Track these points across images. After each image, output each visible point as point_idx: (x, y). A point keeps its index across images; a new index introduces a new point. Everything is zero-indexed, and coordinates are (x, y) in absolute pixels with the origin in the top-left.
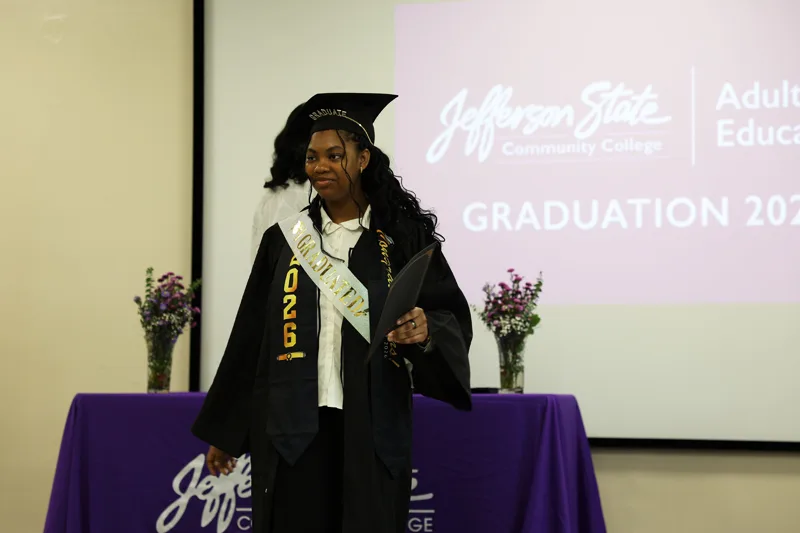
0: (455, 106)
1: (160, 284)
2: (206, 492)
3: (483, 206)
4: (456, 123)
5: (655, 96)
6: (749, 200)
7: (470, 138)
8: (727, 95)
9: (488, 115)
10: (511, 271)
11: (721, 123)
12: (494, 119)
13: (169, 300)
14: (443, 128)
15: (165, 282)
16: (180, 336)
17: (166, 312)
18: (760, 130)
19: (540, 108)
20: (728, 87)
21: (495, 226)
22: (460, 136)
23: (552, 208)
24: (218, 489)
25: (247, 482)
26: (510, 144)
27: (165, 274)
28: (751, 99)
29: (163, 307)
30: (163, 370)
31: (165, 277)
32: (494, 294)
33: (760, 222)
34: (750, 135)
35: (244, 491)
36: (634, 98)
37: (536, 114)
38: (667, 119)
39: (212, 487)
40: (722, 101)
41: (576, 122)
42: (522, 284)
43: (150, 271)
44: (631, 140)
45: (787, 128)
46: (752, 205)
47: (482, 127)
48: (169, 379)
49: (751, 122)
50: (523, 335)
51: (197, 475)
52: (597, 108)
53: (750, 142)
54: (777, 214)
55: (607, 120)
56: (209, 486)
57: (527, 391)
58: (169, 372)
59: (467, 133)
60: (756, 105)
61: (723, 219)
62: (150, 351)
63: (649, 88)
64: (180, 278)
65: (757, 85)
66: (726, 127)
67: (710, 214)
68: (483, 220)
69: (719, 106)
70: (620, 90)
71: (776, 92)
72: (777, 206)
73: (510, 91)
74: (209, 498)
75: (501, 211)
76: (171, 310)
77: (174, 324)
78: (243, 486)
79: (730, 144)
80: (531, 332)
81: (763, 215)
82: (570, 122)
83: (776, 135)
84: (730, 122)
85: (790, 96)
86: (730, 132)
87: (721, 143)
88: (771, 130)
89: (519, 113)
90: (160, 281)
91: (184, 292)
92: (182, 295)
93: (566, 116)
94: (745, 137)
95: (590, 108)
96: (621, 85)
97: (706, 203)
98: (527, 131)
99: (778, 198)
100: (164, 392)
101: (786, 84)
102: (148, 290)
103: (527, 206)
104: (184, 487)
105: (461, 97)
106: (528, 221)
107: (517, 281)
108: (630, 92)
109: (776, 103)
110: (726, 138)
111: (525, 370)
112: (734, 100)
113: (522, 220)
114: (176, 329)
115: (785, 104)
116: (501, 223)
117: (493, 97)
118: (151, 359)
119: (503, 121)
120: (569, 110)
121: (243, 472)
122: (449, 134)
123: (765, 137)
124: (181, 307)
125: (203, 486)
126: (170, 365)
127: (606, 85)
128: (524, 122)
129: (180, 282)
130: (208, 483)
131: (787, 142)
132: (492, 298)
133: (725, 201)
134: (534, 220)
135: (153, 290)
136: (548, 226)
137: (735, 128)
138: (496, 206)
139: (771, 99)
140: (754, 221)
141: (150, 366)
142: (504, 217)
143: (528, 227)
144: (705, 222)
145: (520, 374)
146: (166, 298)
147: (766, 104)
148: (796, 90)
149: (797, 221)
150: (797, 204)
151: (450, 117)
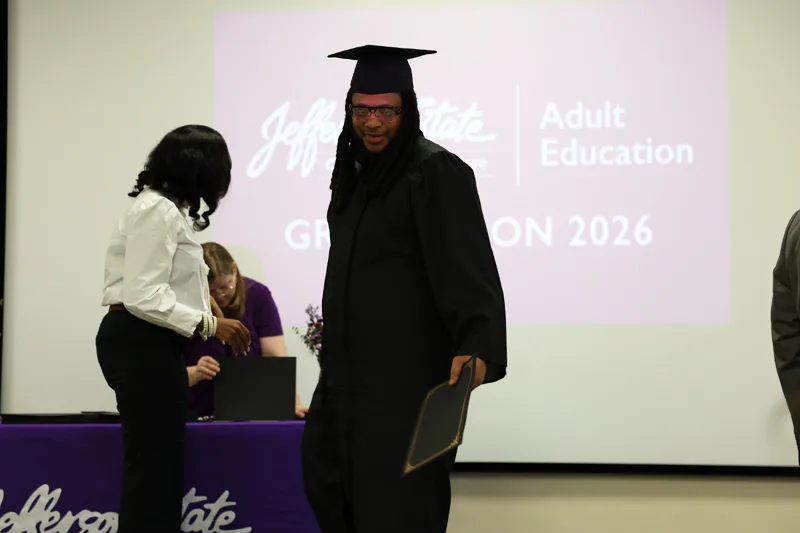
0: (276, 121)
2: (4, 530)
3: (306, 224)
4: (278, 137)
5: (480, 114)
6: (574, 219)
7: (292, 152)
8: (551, 114)
9: (311, 130)
11: (545, 142)
12: (318, 134)
14: (264, 142)
18: (583, 150)
20: (551, 107)
21: (318, 244)
22: (282, 151)
24: (19, 527)
25: (51, 519)
28: (574, 119)
32: (317, 316)
33: (583, 243)
34: (574, 155)
35: (46, 529)
36: (459, 115)
38: (492, 137)
39: (12, 525)
40: (546, 120)
45: (610, 148)
46: (576, 225)
47: (305, 142)
49: (574, 142)
53: (573, 163)
54: (599, 235)
56: (8, 524)
59: (289, 148)
60: (579, 125)
61: (547, 239)
63: (474, 106)
65: (580, 105)
66: (550, 147)
67: (534, 234)
68: (306, 237)
69: (543, 125)
70: (445, 107)
71: (599, 113)
72: (599, 225)
73: (333, 105)
75: (323, 228)
78: (45, 523)
81: (586, 235)
83: (598, 156)
84: (554, 141)
85: (612, 117)
86: (554, 152)
87: (545, 162)
88: (593, 150)
94: (569, 156)
96: (447, 102)
97: (531, 223)
99: (600, 219)
101: (608, 104)
105: (282, 111)
108: (455, 109)
109: (599, 123)
110: (550, 158)
112: (557, 119)
115: (608, 124)
116: (324, 241)
117: (316, 112)
119: (327, 136)
121: (46, 508)
122: (270, 147)
123: (588, 157)
127: (431, 102)
130: (7, 521)
131: (610, 162)
132: (315, 320)
133: (549, 221)
137: (559, 147)
138: (320, 223)
139: (593, 120)
140: (577, 241)
144: (529, 242)
147: (589, 124)
148: (618, 111)
149: (620, 241)
150: (619, 224)
151: (272, 131)
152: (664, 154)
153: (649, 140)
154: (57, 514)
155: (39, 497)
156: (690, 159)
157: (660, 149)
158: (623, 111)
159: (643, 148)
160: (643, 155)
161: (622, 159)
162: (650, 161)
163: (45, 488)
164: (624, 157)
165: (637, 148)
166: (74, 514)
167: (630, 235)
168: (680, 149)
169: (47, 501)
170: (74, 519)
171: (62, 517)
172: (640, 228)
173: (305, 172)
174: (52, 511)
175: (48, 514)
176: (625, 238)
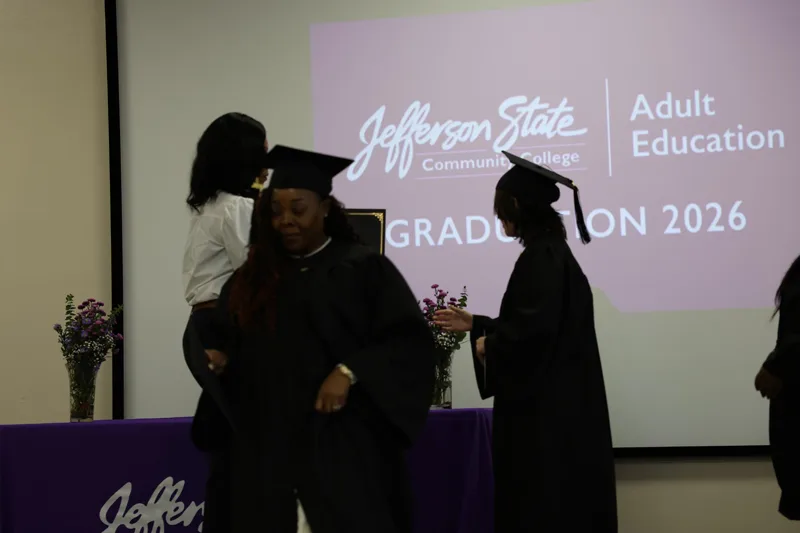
0: (373, 124)
1: (80, 311)
2: (133, 521)
3: (405, 223)
4: (375, 141)
5: (570, 109)
6: (666, 208)
7: (391, 154)
8: (641, 106)
9: (407, 132)
10: (435, 287)
11: (636, 134)
12: (413, 136)
13: (90, 327)
15: (86, 308)
16: (103, 363)
17: (87, 339)
18: (674, 139)
19: (457, 123)
20: (641, 98)
21: (418, 243)
22: (380, 154)
23: (474, 223)
24: (146, 517)
25: (176, 509)
26: (431, 160)
27: (86, 300)
28: (664, 109)
29: (84, 334)
30: (86, 398)
31: (86, 304)
33: (678, 231)
34: (666, 145)
35: (172, 519)
36: (550, 111)
37: (454, 130)
38: (583, 131)
39: (140, 516)
40: (636, 111)
41: (494, 137)
42: (447, 300)
43: (70, 298)
44: (549, 153)
45: (702, 137)
46: (670, 213)
47: (402, 144)
48: (92, 407)
49: (665, 132)
50: (450, 350)
51: (124, 504)
52: (515, 122)
53: (665, 152)
54: (693, 224)
55: (525, 133)
56: (136, 515)
57: (455, 406)
58: (93, 400)
59: (387, 149)
60: (669, 115)
61: (642, 229)
62: (71, 381)
63: (565, 101)
64: (101, 304)
65: (669, 95)
66: (641, 138)
67: (628, 222)
68: (406, 236)
69: (633, 118)
70: (536, 104)
71: (689, 102)
72: (693, 212)
73: (427, 107)
74: (137, 527)
75: (423, 227)
76: (92, 337)
77: (96, 351)
78: (171, 514)
79: (647, 154)
80: (458, 347)
81: (680, 223)
82: (488, 136)
83: (690, 145)
84: (646, 132)
85: (702, 105)
86: (646, 143)
87: (636, 154)
88: (684, 139)
89: (437, 129)
90: (80, 308)
91: (106, 318)
92: (103, 320)
93: (484, 130)
94: (660, 146)
95: (509, 122)
96: (538, 99)
97: (624, 213)
98: (446, 146)
99: (693, 206)
100: (88, 420)
101: (697, 93)
102: (68, 318)
103: (449, 221)
104: (111, 516)
105: (379, 115)
106: (449, 236)
107: (442, 296)
108: (546, 106)
109: (689, 113)
110: (641, 149)
111: (453, 384)
112: (647, 110)
113: (444, 235)
114: (98, 356)
115: (698, 113)
116: (423, 238)
117: (411, 114)
118: (73, 387)
119: (421, 138)
120: (487, 124)
121: (171, 500)
122: (369, 150)
123: (679, 146)
124: (103, 334)
125: (131, 515)
126: (93, 392)
127: (522, 99)
128: (443, 137)
129: (101, 308)
130: (136, 512)
131: (702, 151)
133: (642, 210)
134: (456, 235)
135: (73, 318)
136: (470, 240)
137: (650, 138)
138: (418, 222)
139: (683, 110)
140: (670, 230)
141: (72, 395)
142: (426, 233)
143: (450, 242)
144: (624, 232)
145: (448, 389)
146: (87, 326)
147: (679, 114)
148: (707, 100)
149: (714, 228)
150: (713, 211)
151: (369, 134)
152: (756, 140)
153: (740, 127)
154: (181, 505)
155: (164, 488)
156: (782, 144)
157: (750, 136)
158: (712, 99)
159: (733, 135)
160: (734, 141)
161: (714, 147)
162: (741, 147)
163: (169, 480)
164: (715, 146)
165: (728, 135)
166: (197, 505)
167: (724, 221)
168: (771, 134)
169: (171, 493)
170: (198, 508)
171: (186, 506)
172: (733, 215)
173: (403, 173)
174: (177, 501)
175: (174, 505)
176: (719, 224)
